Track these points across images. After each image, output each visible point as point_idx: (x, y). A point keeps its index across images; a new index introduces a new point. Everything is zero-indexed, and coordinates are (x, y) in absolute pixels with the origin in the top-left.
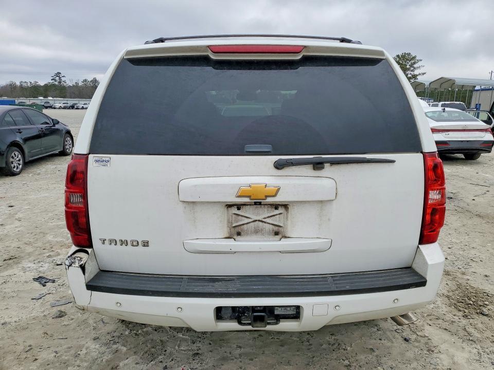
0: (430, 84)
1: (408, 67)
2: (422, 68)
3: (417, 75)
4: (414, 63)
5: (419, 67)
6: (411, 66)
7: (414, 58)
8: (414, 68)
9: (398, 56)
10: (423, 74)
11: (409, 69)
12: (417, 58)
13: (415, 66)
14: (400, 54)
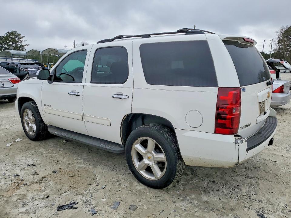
0: (43, 51)
1: (17, 40)
2: (26, 42)
3: (24, 46)
4: (21, 38)
5: (24, 41)
6: (19, 39)
7: (19, 35)
8: (21, 41)
9: (8, 32)
10: (28, 45)
11: (18, 42)
12: (21, 35)
13: (22, 40)
14: (10, 31)
